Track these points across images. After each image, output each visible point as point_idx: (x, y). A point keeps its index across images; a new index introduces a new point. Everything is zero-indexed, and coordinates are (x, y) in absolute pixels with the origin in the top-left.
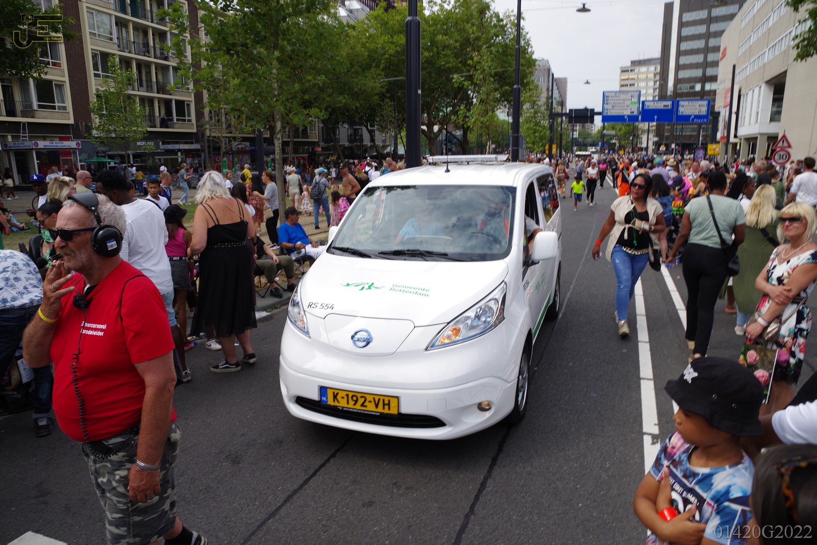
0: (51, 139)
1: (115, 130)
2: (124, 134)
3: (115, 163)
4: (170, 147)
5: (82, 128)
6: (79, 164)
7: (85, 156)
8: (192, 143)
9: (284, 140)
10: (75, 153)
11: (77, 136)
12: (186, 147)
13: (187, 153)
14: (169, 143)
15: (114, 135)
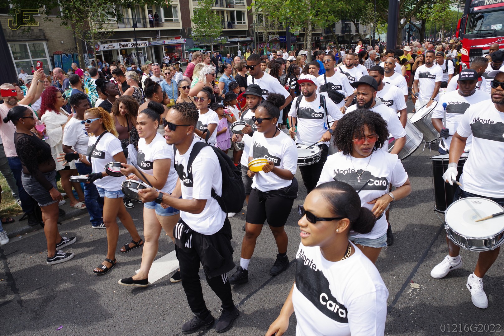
0: (171, 38)
1: (205, 32)
2: (210, 33)
3: (204, 51)
4: (233, 40)
5: (186, 32)
6: (185, 52)
7: (188, 47)
8: (246, 37)
9: (300, 33)
10: (183, 46)
11: (184, 36)
12: (242, 39)
13: (243, 43)
14: (233, 37)
15: (204, 34)
